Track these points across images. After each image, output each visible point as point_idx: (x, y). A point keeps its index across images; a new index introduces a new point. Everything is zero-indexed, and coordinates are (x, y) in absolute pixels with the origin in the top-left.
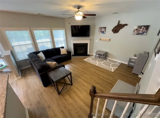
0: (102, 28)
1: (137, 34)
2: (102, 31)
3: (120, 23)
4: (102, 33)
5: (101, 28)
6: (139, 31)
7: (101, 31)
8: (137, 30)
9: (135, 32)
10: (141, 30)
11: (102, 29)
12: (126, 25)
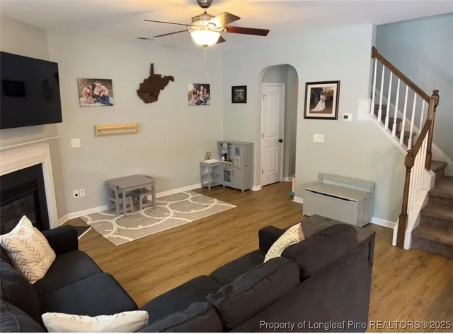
0: (98, 84)
1: (197, 104)
2: (96, 92)
3: (156, 72)
4: (98, 104)
5: (92, 82)
6: (199, 95)
7: (94, 96)
8: (194, 93)
9: (192, 100)
10: (201, 93)
11: (94, 87)
12: (172, 79)
